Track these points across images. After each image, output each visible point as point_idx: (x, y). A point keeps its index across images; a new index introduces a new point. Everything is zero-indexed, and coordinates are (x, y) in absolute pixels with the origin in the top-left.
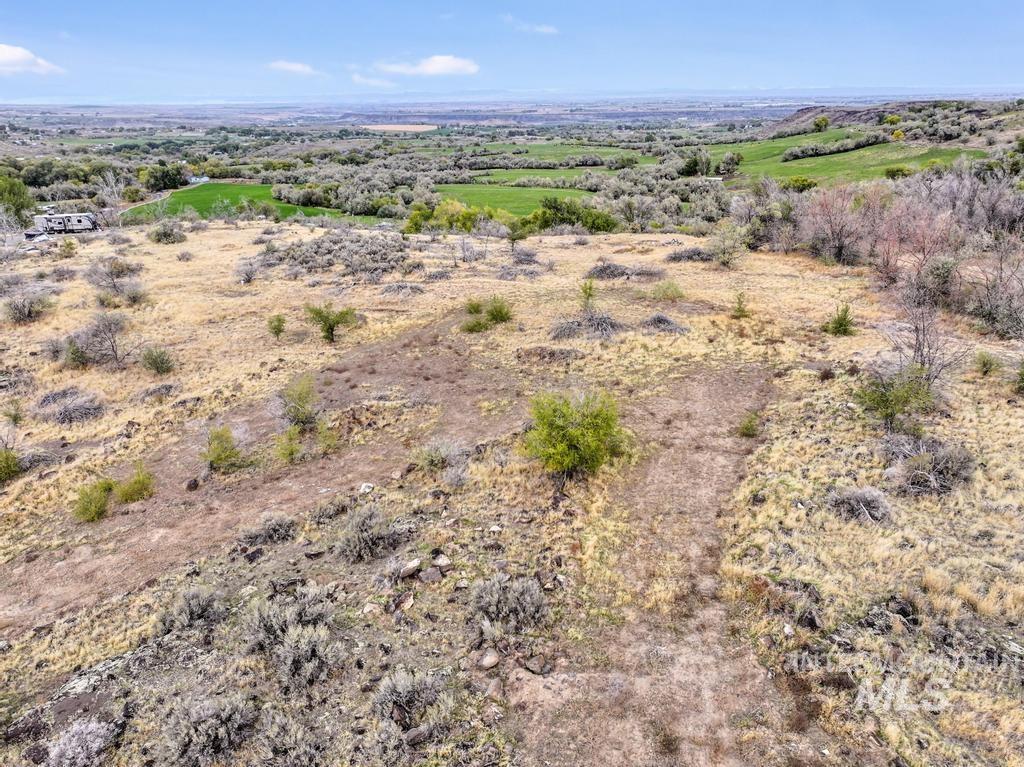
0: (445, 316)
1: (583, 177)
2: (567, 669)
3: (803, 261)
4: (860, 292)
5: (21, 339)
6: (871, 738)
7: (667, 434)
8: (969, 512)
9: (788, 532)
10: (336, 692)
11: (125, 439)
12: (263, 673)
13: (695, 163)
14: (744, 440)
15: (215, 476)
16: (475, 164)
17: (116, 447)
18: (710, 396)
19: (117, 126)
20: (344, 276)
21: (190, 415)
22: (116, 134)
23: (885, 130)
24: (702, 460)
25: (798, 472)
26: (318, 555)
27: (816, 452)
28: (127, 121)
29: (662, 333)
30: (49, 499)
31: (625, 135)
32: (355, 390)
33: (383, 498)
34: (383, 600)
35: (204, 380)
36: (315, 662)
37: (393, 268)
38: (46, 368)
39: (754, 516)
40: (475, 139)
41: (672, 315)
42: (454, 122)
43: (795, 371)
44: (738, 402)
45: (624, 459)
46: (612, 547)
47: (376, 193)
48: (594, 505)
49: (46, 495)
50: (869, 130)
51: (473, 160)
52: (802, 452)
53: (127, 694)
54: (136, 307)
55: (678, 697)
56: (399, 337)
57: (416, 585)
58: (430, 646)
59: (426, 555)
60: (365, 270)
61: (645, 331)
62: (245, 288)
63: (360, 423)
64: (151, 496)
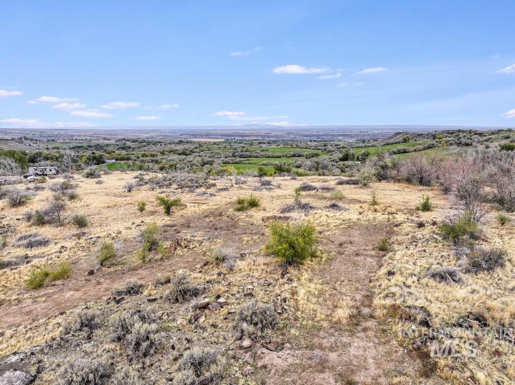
0: (226, 205)
1: (294, 161)
2: (290, 349)
3: (404, 185)
4: (433, 196)
5: (13, 213)
6: (469, 379)
7: (340, 249)
8: (505, 278)
9: (409, 287)
10: (159, 360)
11: (59, 254)
12: (119, 352)
13: (347, 155)
14: (381, 252)
15: (103, 268)
16: (242, 155)
17: (53, 257)
18: (362, 235)
19: (74, 138)
20: (177, 189)
21: (93, 244)
22: (73, 141)
23: (437, 142)
24: (359, 260)
25: (411, 263)
26: (154, 300)
27: (419, 256)
28: (79, 136)
29: (335, 211)
30: (14, 279)
31: (313, 144)
32: (179, 234)
33: (191, 276)
34: (188, 317)
35: (103, 230)
36: (148, 342)
37: (201, 186)
38: (23, 225)
39: (389, 280)
40: (242, 145)
41: (340, 204)
42: (233, 138)
43: (404, 225)
44: (376, 237)
45: (319, 259)
46: (314, 295)
47: (194, 167)
48: (303, 277)
49: (13, 277)
50: (430, 142)
51: (241, 153)
52: (412, 255)
53: (40, 362)
54: (72, 201)
55: (354, 362)
56: (203, 213)
57: (207, 311)
58: (213, 339)
59: (213, 299)
60: (187, 187)
61: (327, 210)
62: (127, 194)
63: (181, 246)
64: (68, 278)
